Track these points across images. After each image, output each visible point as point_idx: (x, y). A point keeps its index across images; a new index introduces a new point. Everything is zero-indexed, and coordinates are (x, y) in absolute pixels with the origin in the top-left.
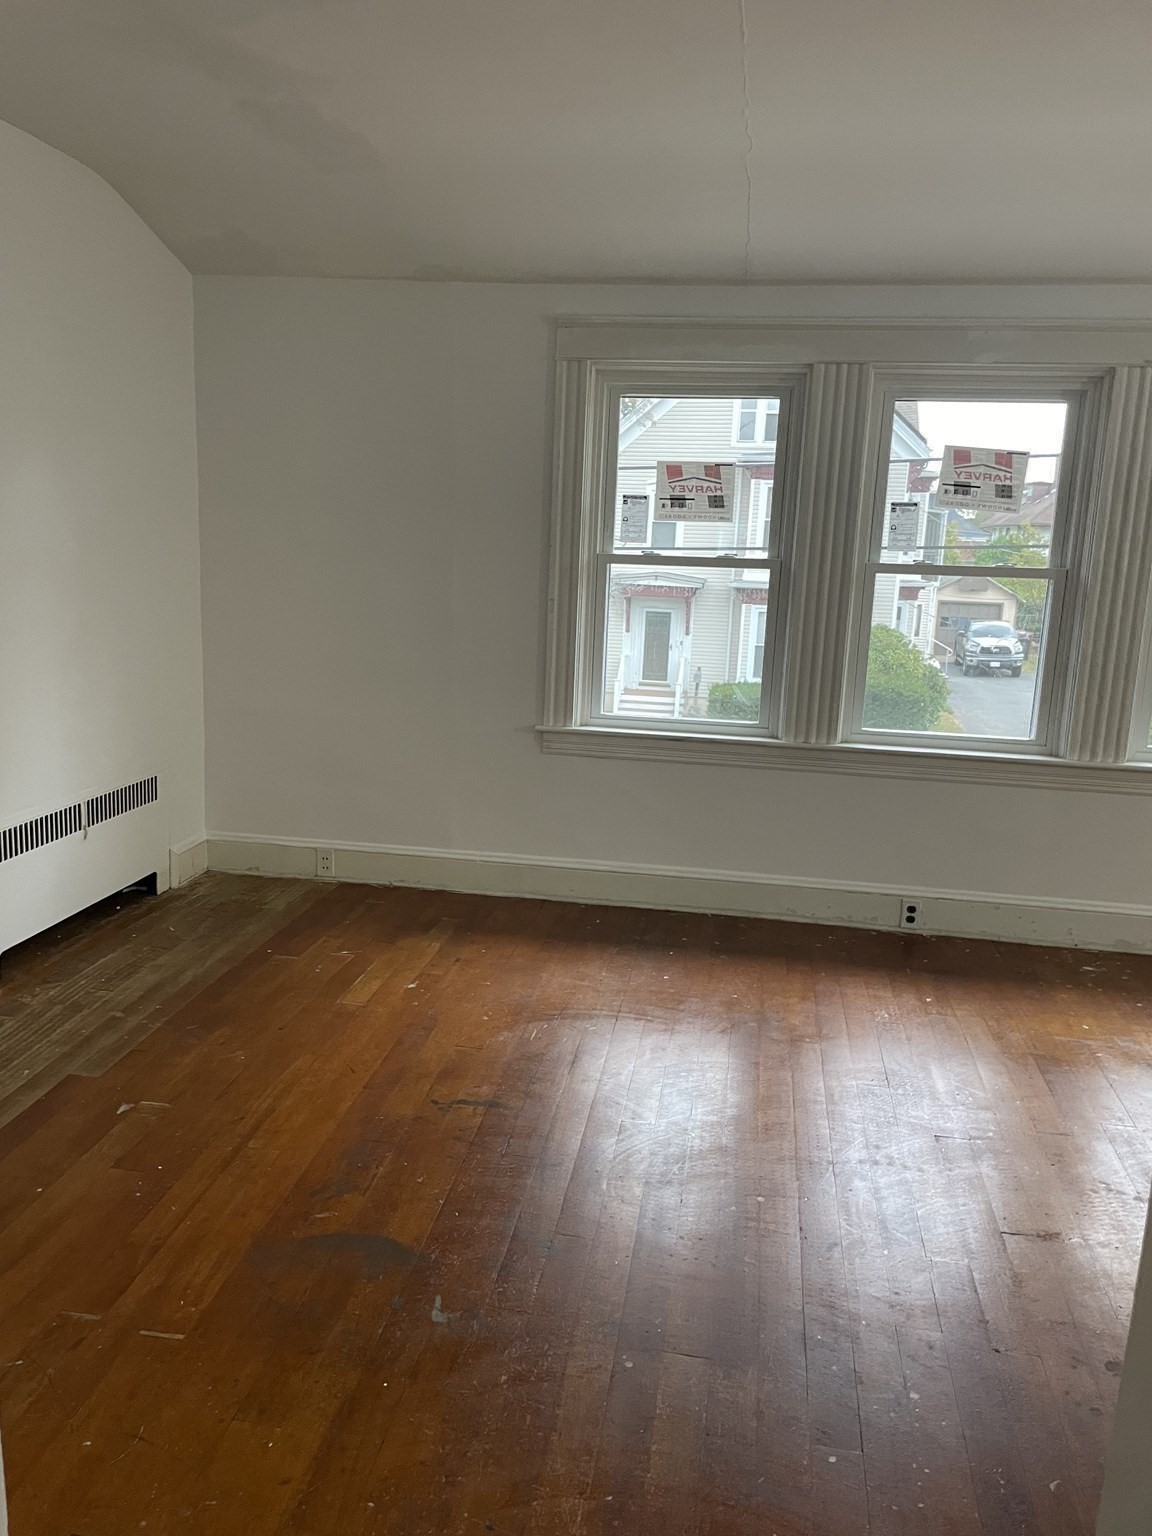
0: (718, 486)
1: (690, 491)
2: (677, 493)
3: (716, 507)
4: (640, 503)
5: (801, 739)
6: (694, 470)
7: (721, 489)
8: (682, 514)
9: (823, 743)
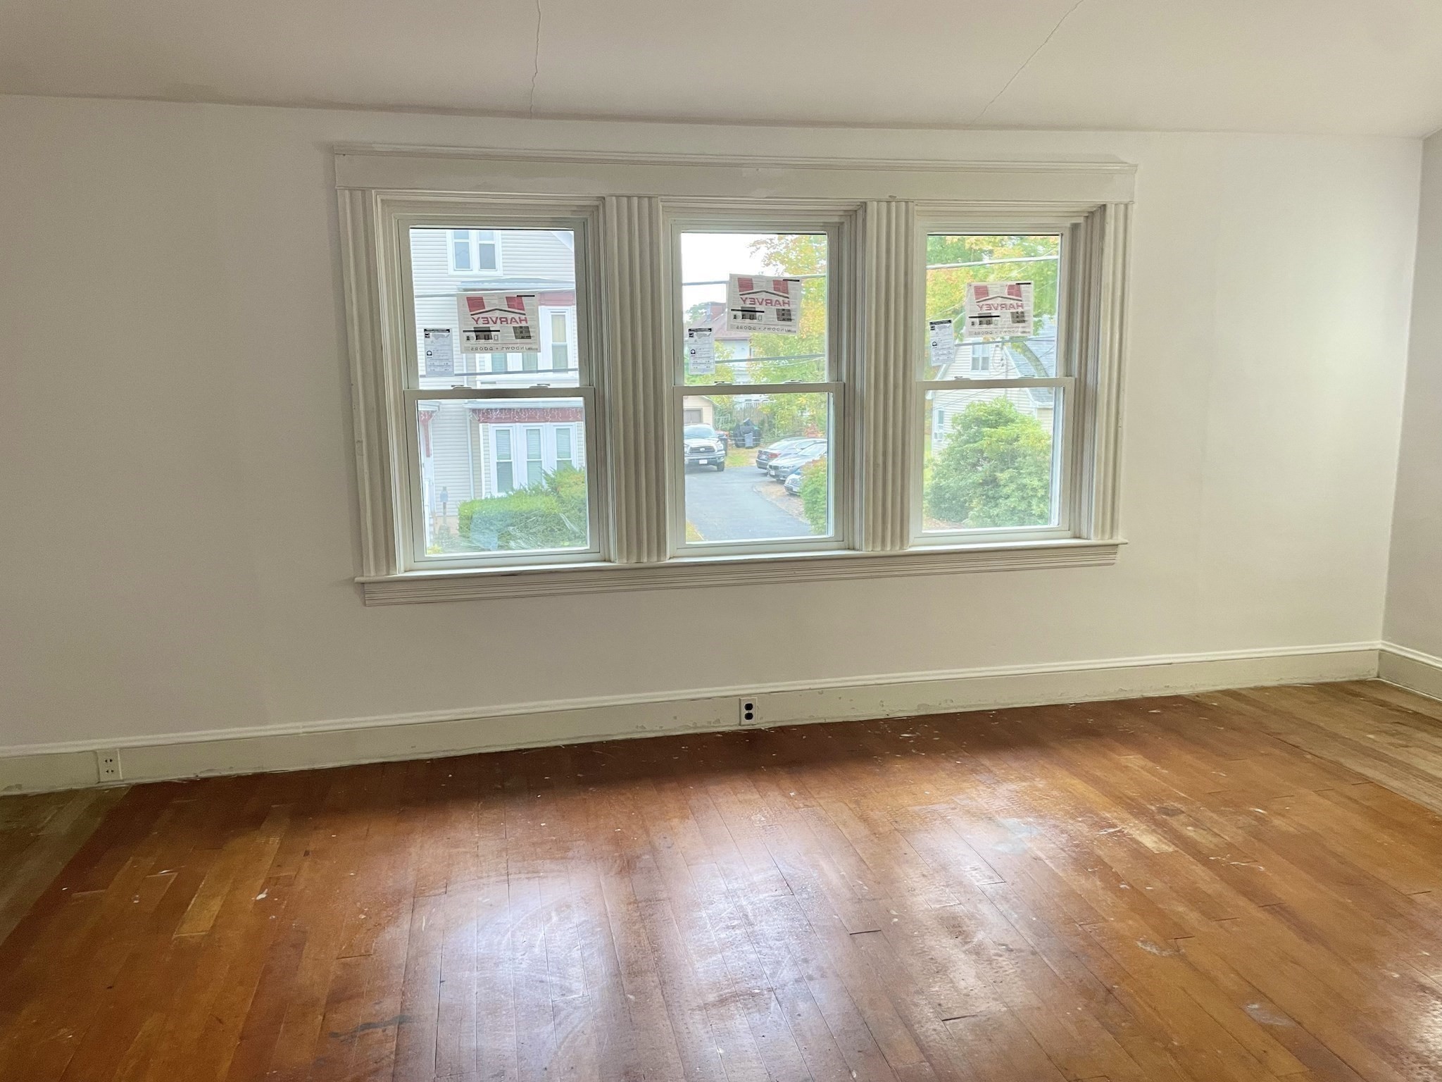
0: (523, 317)
1: (495, 323)
2: (481, 325)
3: (523, 338)
4: (443, 336)
5: (634, 560)
6: (496, 302)
7: (526, 320)
8: (488, 346)
9: (654, 561)
